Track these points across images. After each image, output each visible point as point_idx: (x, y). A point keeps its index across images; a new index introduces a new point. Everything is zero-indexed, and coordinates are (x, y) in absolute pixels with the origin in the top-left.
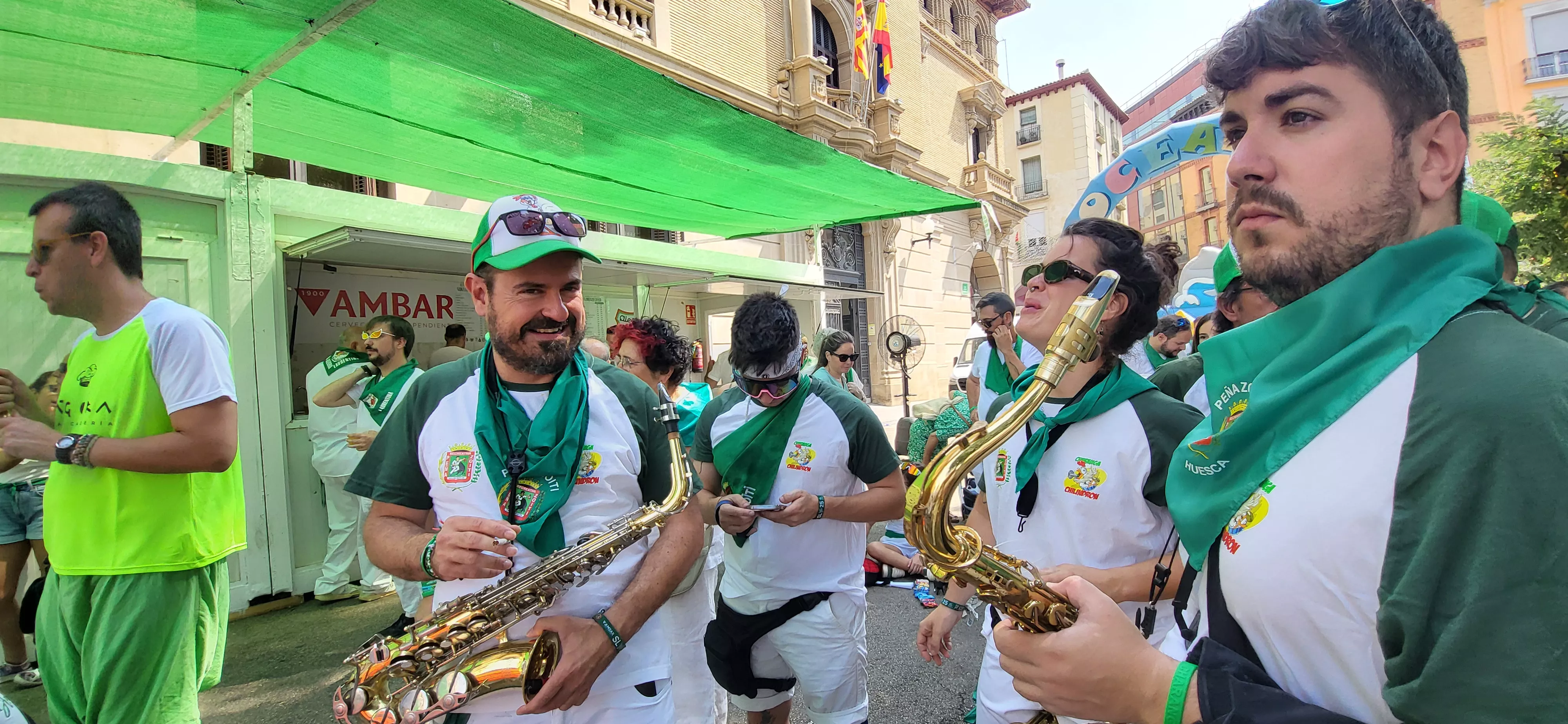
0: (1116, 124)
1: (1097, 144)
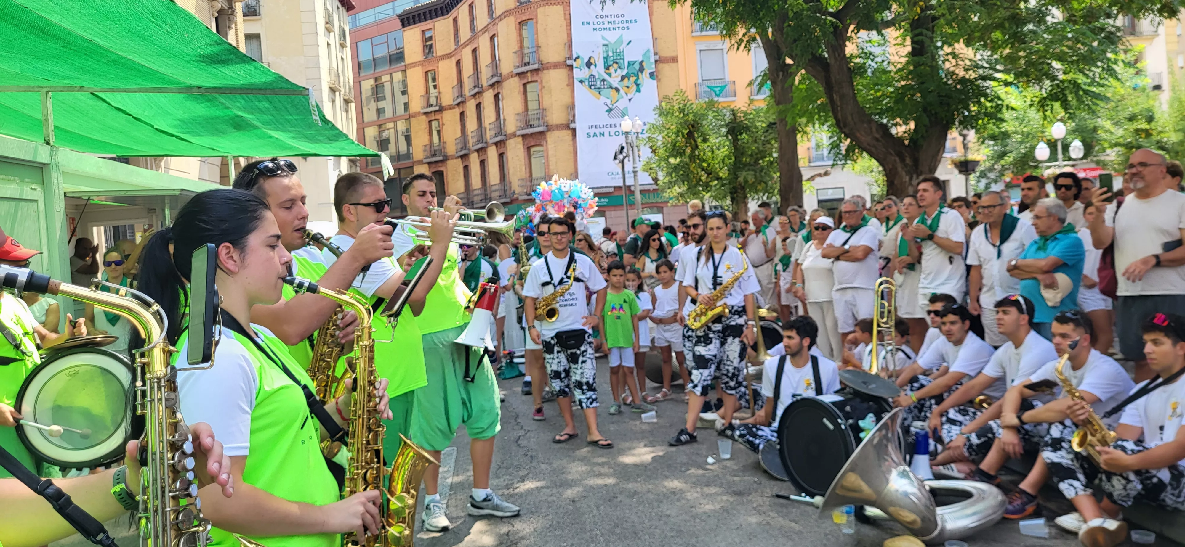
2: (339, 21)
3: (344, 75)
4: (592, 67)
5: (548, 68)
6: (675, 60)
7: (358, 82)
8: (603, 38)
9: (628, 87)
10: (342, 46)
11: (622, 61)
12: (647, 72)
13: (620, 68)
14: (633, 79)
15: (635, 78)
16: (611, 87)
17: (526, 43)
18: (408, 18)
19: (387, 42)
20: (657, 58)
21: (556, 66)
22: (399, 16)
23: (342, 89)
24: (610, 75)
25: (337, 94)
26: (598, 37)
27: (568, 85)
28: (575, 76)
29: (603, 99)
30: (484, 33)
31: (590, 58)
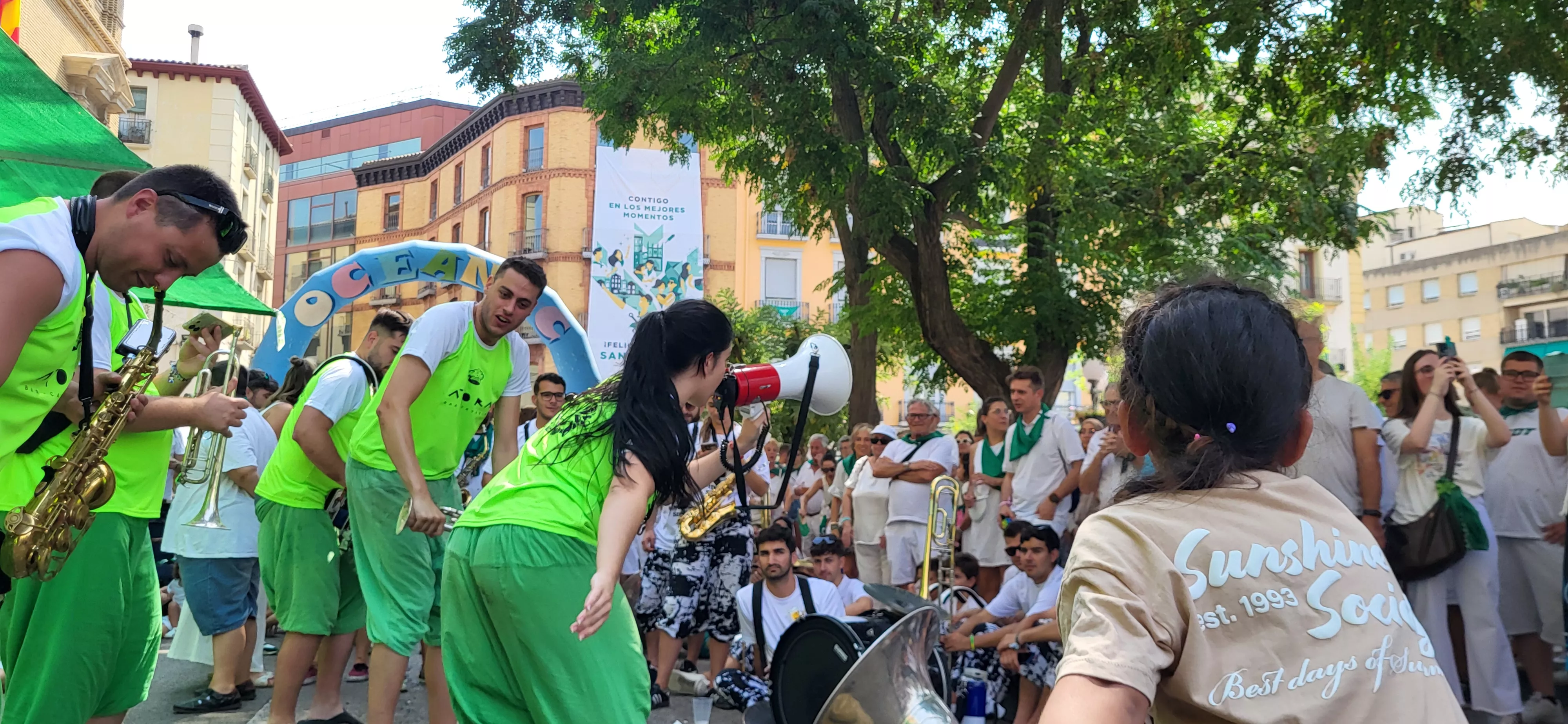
0: (273, 154)
1: (245, 179)
2: (267, 166)
3: (262, 241)
4: (618, 264)
5: (556, 260)
6: (730, 267)
7: (282, 255)
8: (636, 227)
9: (664, 296)
10: (266, 200)
11: (659, 261)
12: (691, 280)
13: (655, 269)
14: (671, 286)
15: (674, 285)
16: (641, 294)
17: (530, 225)
18: (368, 175)
19: (334, 204)
20: (707, 261)
21: (567, 257)
22: (355, 171)
23: (256, 258)
24: (641, 277)
25: (248, 264)
26: (629, 227)
27: (581, 285)
28: (592, 274)
29: (628, 308)
30: (472, 204)
31: (616, 252)
